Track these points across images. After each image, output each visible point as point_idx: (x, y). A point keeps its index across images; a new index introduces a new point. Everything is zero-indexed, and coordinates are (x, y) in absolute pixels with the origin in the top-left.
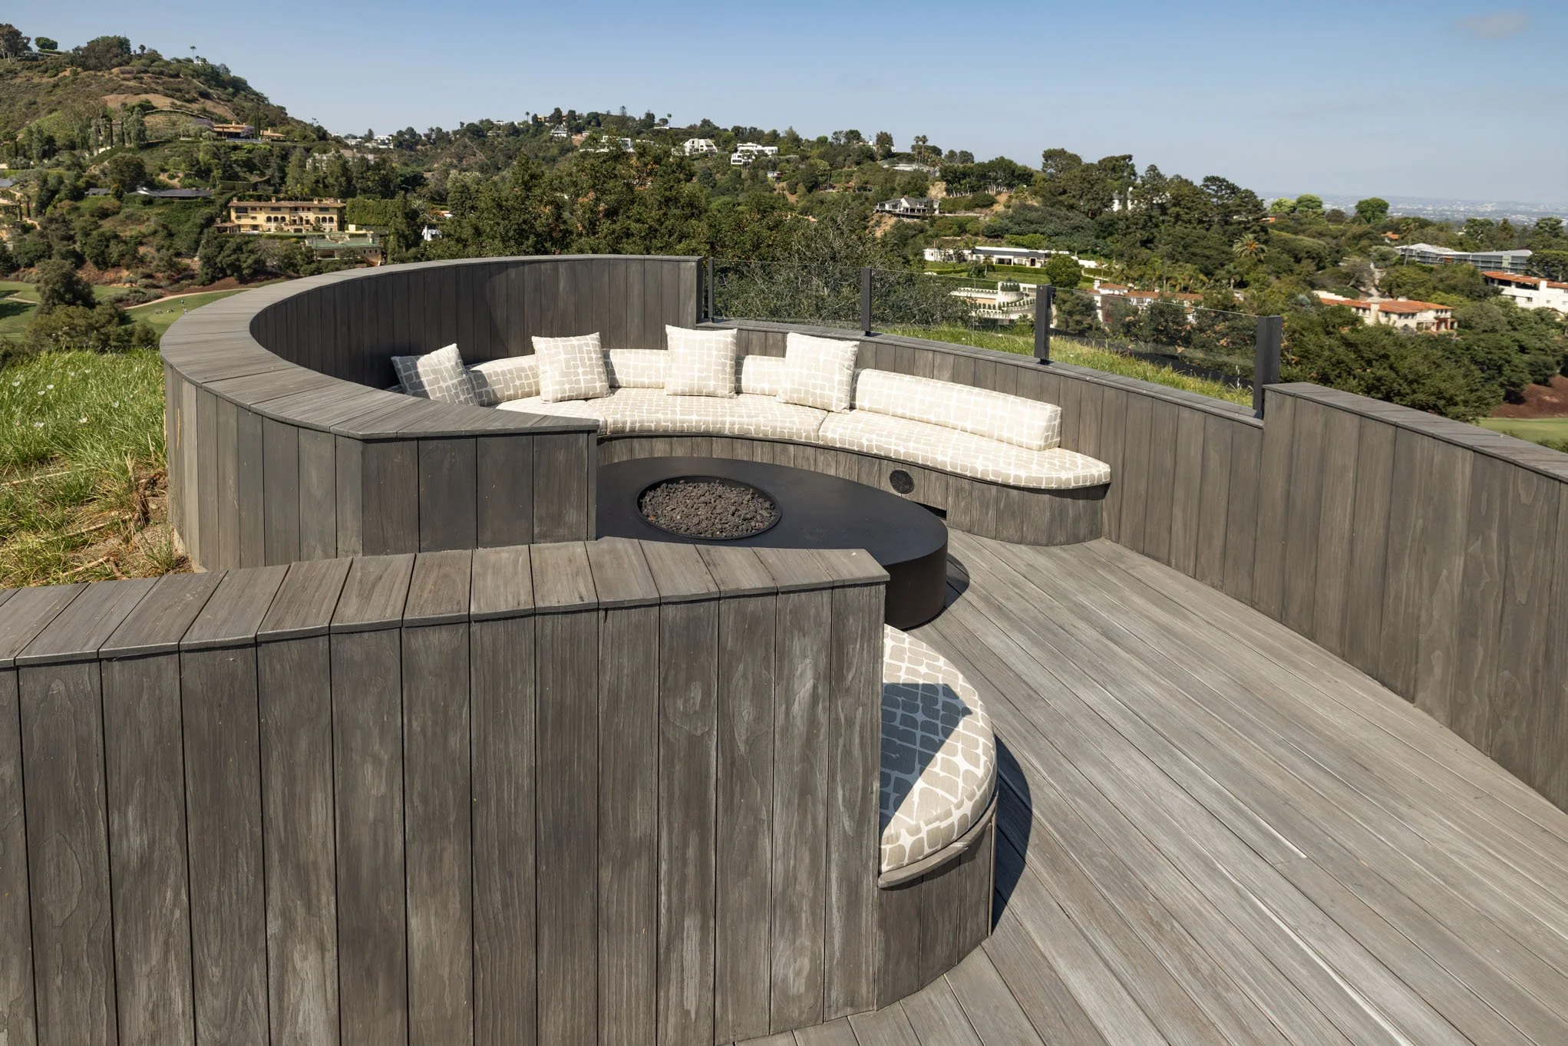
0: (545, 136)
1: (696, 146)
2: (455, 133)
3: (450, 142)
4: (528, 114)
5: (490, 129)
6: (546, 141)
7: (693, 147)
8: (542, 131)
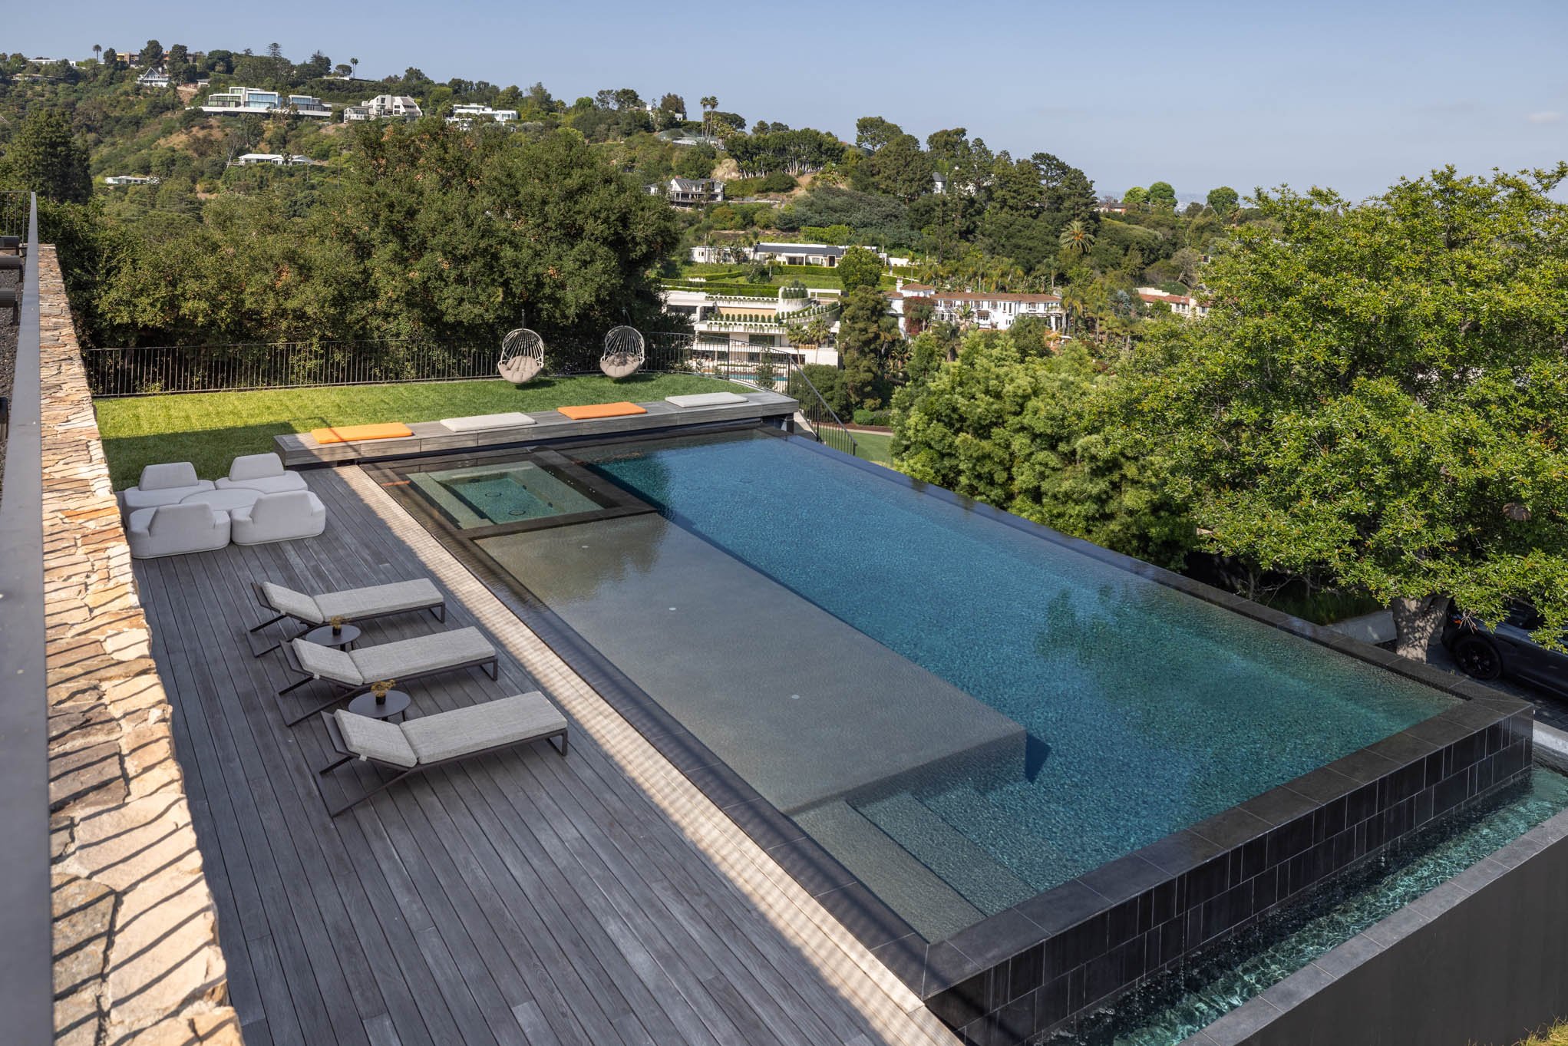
0: (127, 86)
1: (388, 105)
4: (97, 48)
5: (20, 70)
6: (126, 93)
7: (383, 107)
8: (122, 79)
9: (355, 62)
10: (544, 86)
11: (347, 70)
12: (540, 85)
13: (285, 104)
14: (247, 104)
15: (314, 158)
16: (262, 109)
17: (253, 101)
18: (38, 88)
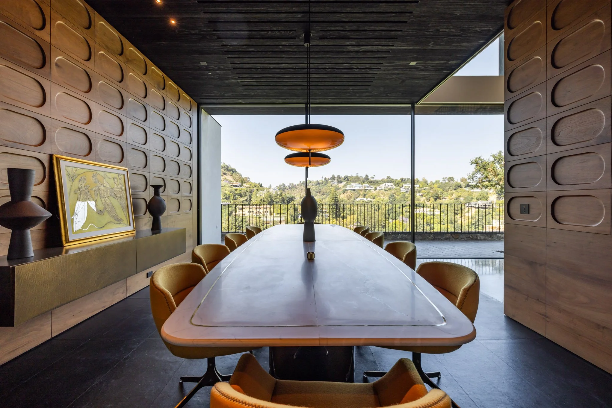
0: (329, 185)
1: (387, 185)
2: (298, 185)
3: (296, 188)
4: (323, 177)
6: (329, 186)
7: (385, 186)
8: (328, 183)
9: (374, 176)
10: (425, 178)
11: (373, 178)
12: (424, 178)
13: (362, 187)
14: (355, 187)
15: (372, 199)
16: (358, 188)
17: (356, 186)
18: (313, 186)
